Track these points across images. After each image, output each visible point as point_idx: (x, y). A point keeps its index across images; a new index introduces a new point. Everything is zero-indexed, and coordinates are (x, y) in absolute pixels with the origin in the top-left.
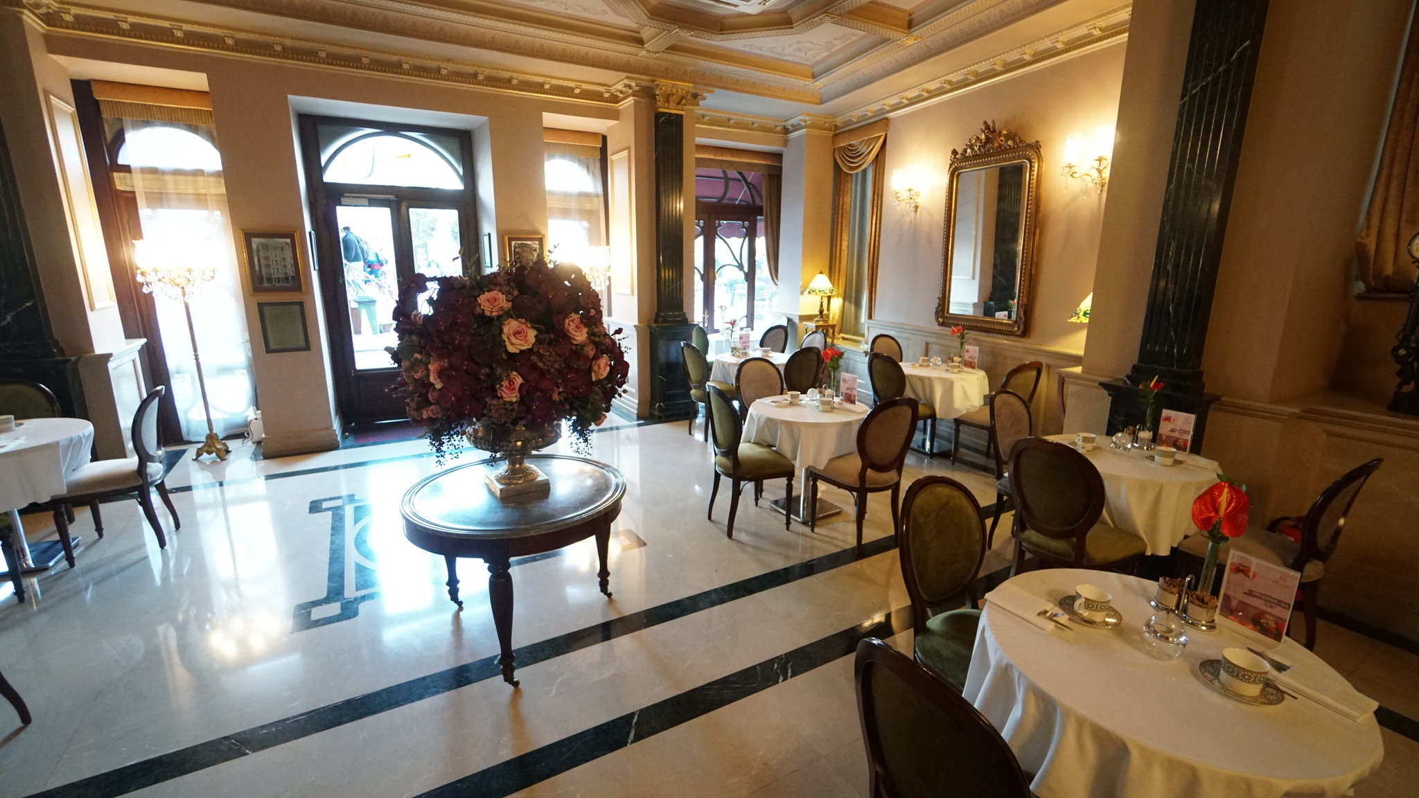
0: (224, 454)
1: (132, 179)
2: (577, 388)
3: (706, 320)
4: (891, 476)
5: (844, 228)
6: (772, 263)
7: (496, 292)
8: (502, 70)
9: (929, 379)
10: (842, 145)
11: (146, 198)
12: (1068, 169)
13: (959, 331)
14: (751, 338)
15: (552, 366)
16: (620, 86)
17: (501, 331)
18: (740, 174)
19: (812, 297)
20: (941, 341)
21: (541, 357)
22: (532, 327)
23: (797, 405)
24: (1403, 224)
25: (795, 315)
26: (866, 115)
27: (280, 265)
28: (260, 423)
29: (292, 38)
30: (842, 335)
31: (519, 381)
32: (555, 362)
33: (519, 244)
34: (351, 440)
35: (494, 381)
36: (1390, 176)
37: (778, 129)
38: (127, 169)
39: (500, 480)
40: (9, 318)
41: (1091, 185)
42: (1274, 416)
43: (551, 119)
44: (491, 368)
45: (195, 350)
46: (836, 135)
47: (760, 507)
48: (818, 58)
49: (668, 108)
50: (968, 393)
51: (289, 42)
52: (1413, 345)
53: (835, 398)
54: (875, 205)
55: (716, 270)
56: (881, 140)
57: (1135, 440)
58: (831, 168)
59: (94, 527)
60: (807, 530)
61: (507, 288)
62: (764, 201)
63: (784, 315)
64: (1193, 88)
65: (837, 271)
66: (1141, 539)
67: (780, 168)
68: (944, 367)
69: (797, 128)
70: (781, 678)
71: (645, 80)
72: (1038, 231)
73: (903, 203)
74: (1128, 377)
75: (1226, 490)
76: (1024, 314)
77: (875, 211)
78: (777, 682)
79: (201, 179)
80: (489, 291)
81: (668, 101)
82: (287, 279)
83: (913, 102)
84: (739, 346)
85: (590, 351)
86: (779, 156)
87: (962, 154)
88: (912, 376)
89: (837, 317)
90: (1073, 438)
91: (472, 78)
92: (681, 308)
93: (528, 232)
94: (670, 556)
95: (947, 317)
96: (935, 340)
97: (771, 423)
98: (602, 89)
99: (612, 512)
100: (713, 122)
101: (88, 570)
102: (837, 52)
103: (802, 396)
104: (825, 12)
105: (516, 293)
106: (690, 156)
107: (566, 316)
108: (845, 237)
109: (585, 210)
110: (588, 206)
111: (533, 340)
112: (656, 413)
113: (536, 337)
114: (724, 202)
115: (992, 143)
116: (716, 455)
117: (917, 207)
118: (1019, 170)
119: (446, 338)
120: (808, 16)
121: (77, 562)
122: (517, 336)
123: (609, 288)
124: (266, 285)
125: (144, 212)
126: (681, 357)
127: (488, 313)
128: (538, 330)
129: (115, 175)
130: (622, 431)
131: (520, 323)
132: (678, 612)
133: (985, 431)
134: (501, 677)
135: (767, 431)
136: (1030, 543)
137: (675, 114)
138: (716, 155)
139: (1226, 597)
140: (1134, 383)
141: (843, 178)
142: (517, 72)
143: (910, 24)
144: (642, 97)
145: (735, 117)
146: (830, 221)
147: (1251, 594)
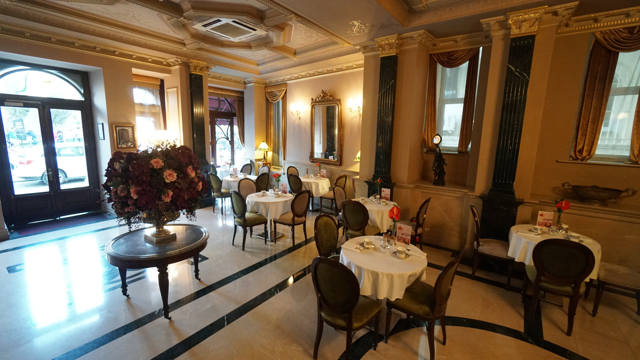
2: (193, 195)
4: (303, 219)
5: (271, 124)
6: (241, 137)
7: (158, 159)
8: (111, 47)
9: (310, 183)
10: (269, 91)
12: (350, 109)
13: (318, 164)
15: (184, 187)
16: (172, 60)
17: (163, 174)
18: (226, 99)
19: (260, 151)
20: (312, 168)
21: (179, 184)
22: (175, 172)
23: (265, 196)
24: (432, 133)
25: (253, 159)
26: (278, 81)
30: (273, 167)
31: (171, 193)
32: (184, 185)
33: (121, 129)
35: (160, 193)
36: (428, 119)
37: (242, 82)
41: (357, 115)
42: (408, 188)
43: (135, 71)
44: (159, 189)
46: (266, 87)
48: (260, 59)
49: (196, 72)
50: (324, 186)
52: (436, 166)
53: (279, 192)
54: (284, 115)
55: (216, 140)
56: (285, 91)
57: (376, 198)
58: (265, 100)
60: (273, 243)
61: (162, 157)
62: (236, 111)
63: (248, 159)
64: (381, 91)
65: (269, 140)
66: (379, 228)
67: (243, 98)
68: (314, 178)
69: (250, 82)
70: (276, 293)
71: (185, 59)
72: (342, 130)
73: (295, 116)
74: (372, 179)
75: (395, 208)
77: (284, 118)
78: (275, 295)
80: (154, 158)
81: (196, 69)
83: (296, 78)
84: (233, 173)
85: (196, 180)
86: (242, 93)
87: (315, 100)
88: (304, 182)
89: (270, 159)
90: (359, 199)
91: (94, 49)
92: (205, 158)
93: (126, 123)
95: (314, 159)
96: (310, 168)
97: (257, 204)
98: (163, 60)
100: (214, 77)
102: (266, 58)
103: (267, 192)
104: (265, 46)
105: (166, 159)
106: (206, 92)
107: (188, 167)
108: (272, 127)
109: (152, 113)
110: (154, 111)
111: (176, 177)
113: (177, 176)
114: (219, 110)
115: (325, 97)
116: (235, 218)
117: (300, 118)
118: (333, 108)
119: (139, 178)
120: (258, 46)
122: (170, 176)
127: (155, 168)
128: (177, 173)
131: (170, 171)
133: (330, 200)
134: (163, 317)
135: (255, 206)
136: (349, 234)
137: (199, 75)
138: (214, 91)
139: (398, 236)
140: (374, 181)
141: (270, 104)
142: (119, 49)
143: (295, 54)
144: (183, 66)
145: (224, 76)
146: (265, 120)
147: (402, 234)
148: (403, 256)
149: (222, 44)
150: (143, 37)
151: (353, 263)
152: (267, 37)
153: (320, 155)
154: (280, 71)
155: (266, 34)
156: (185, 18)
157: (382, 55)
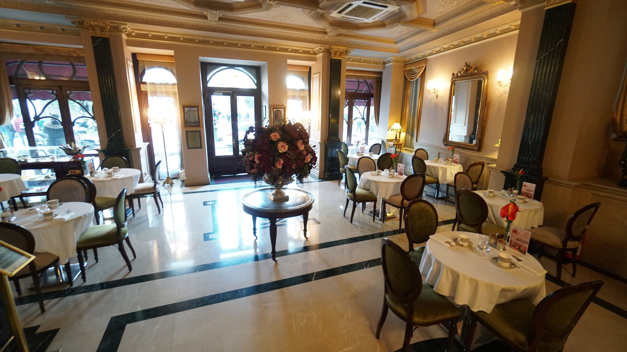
0: (172, 184)
1: (147, 86)
2: (300, 165)
3: (348, 140)
5: (407, 104)
6: (377, 117)
8: (273, 44)
9: (437, 167)
10: (408, 69)
11: (151, 93)
12: (499, 83)
13: (452, 148)
14: (365, 148)
15: (293, 157)
16: (317, 49)
17: (277, 146)
18: (365, 80)
19: (392, 132)
20: (445, 152)
21: (289, 154)
22: (287, 145)
23: (380, 175)
25: (385, 139)
26: (418, 57)
27: (193, 118)
28: (184, 174)
29: (202, 37)
30: (405, 148)
31: (282, 162)
32: (293, 156)
33: (276, 110)
34: (214, 182)
35: (275, 161)
37: (381, 62)
38: (145, 83)
39: (273, 195)
40: (113, 135)
42: (568, 186)
43: (290, 62)
44: (274, 157)
45: (165, 147)
46: (405, 65)
47: (364, 214)
48: (397, 36)
49: (336, 57)
51: (201, 38)
53: (395, 173)
54: (421, 94)
55: (353, 120)
56: (424, 68)
57: (511, 193)
58: (403, 78)
59: (138, 205)
60: (382, 222)
61: (279, 132)
62: (374, 91)
63: (381, 139)
64: (541, 56)
65: (404, 121)
67: (382, 78)
68: (445, 162)
69: (389, 62)
70: (365, 268)
71: (327, 47)
72: (486, 108)
73: (432, 94)
74: (512, 169)
75: (512, 205)
76: (479, 142)
77: (420, 97)
78: (363, 268)
79: (168, 86)
80: (274, 132)
81: (336, 54)
82: (195, 123)
83: (437, 52)
84: (360, 151)
85: (305, 153)
86: (381, 73)
87: (456, 75)
89: (403, 141)
91: (262, 48)
92: (338, 136)
93: (280, 106)
94: (329, 227)
95: (448, 142)
96: (442, 151)
97: (369, 181)
98: (310, 50)
99: (309, 207)
100: (354, 61)
101: (138, 219)
102: (404, 35)
103: (382, 172)
104: (399, 22)
105: (282, 133)
106: (344, 74)
107: (298, 141)
108: (408, 107)
109: (301, 96)
110: (302, 95)
111: (287, 149)
112: (326, 177)
113: (288, 148)
114: (357, 92)
115: (468, 71)
116: (347, 192)
117: (437, 96)
118: (479, 82)
119: (261, 147)
120: (392, 23)
121: (136, 216)
122: (282, 147)
123: (309, 127)
124: (188, 124)
125: (150, 98)
126: (337, 155)
127: (273, 140)
128: (289, 145)
129: (142, 85)
130: (312, 183)
131: (284, 143)
132: (330, 245)
134: (272, 259)
135: (367, 184)
137: (338, 59)
138: (354, 73)
139: (511, 241)
140: (514, 171)
141: (408, 82)
142: (279, 45)
143: (434, 24)
144: (326, 53)
145: (363, 58)
146: (402, 100)
147: (518, 240)
148: (507, 265)
149: (358, 27)
150: (294, 32)
151: (433, 256)
152: (400, 12)
153: (463, 139)
154: (419, 47)
155: (399, 9)
156: (321, 9)
157: (548, 6)
